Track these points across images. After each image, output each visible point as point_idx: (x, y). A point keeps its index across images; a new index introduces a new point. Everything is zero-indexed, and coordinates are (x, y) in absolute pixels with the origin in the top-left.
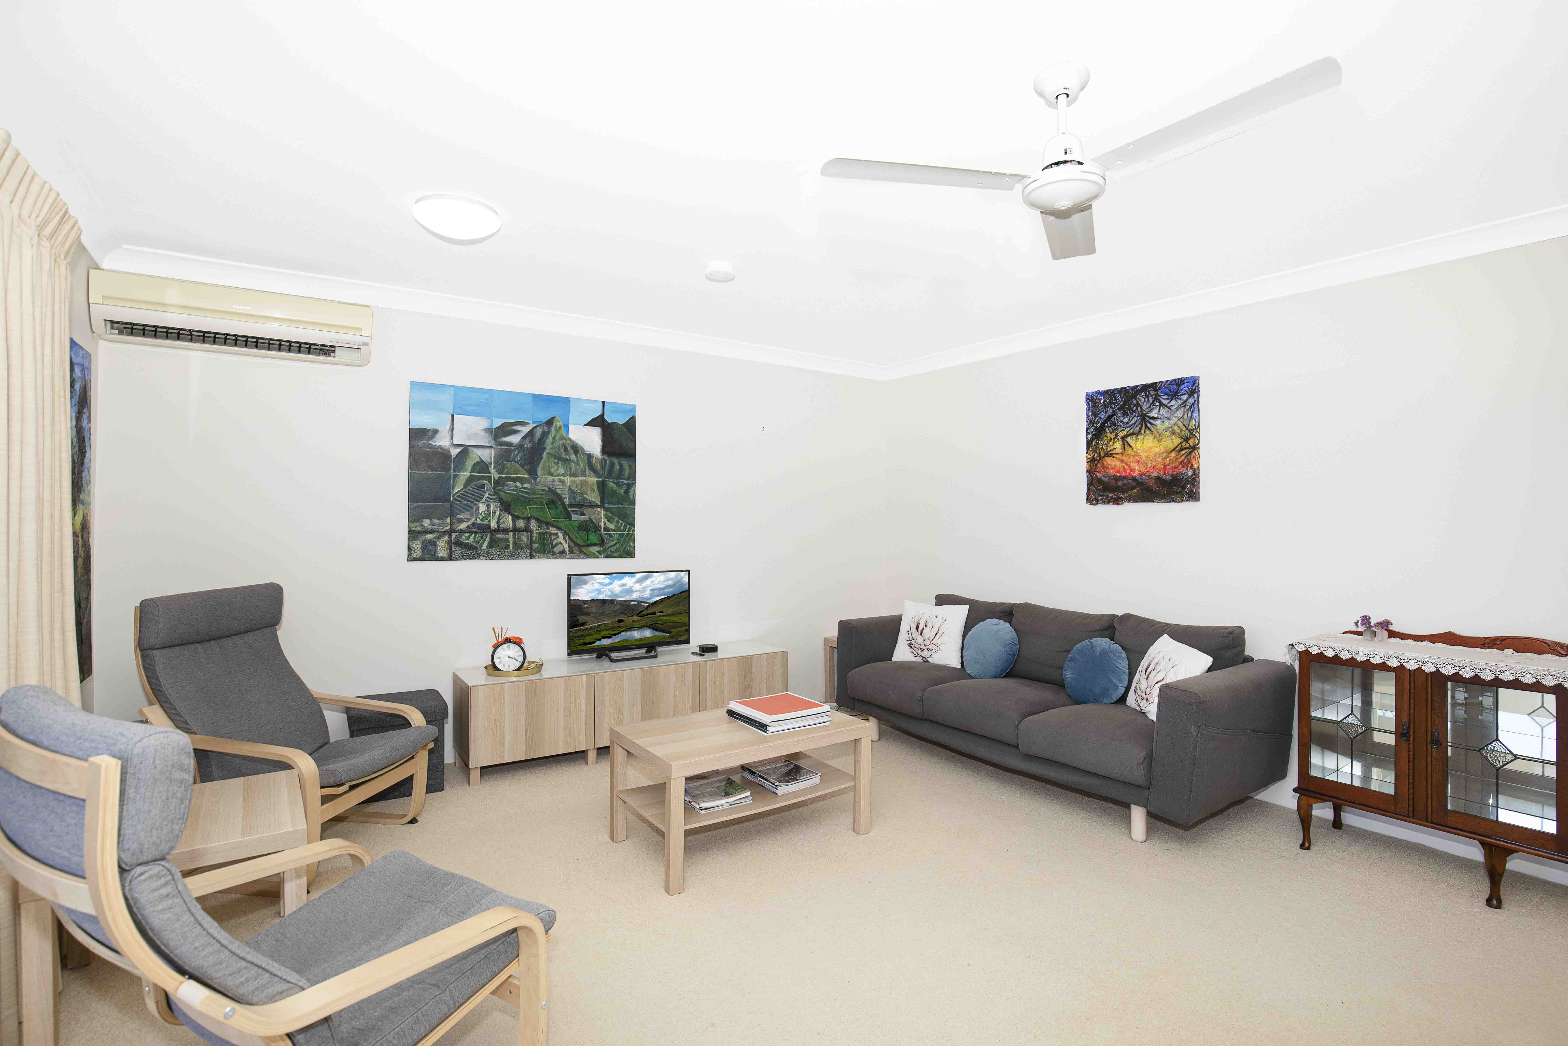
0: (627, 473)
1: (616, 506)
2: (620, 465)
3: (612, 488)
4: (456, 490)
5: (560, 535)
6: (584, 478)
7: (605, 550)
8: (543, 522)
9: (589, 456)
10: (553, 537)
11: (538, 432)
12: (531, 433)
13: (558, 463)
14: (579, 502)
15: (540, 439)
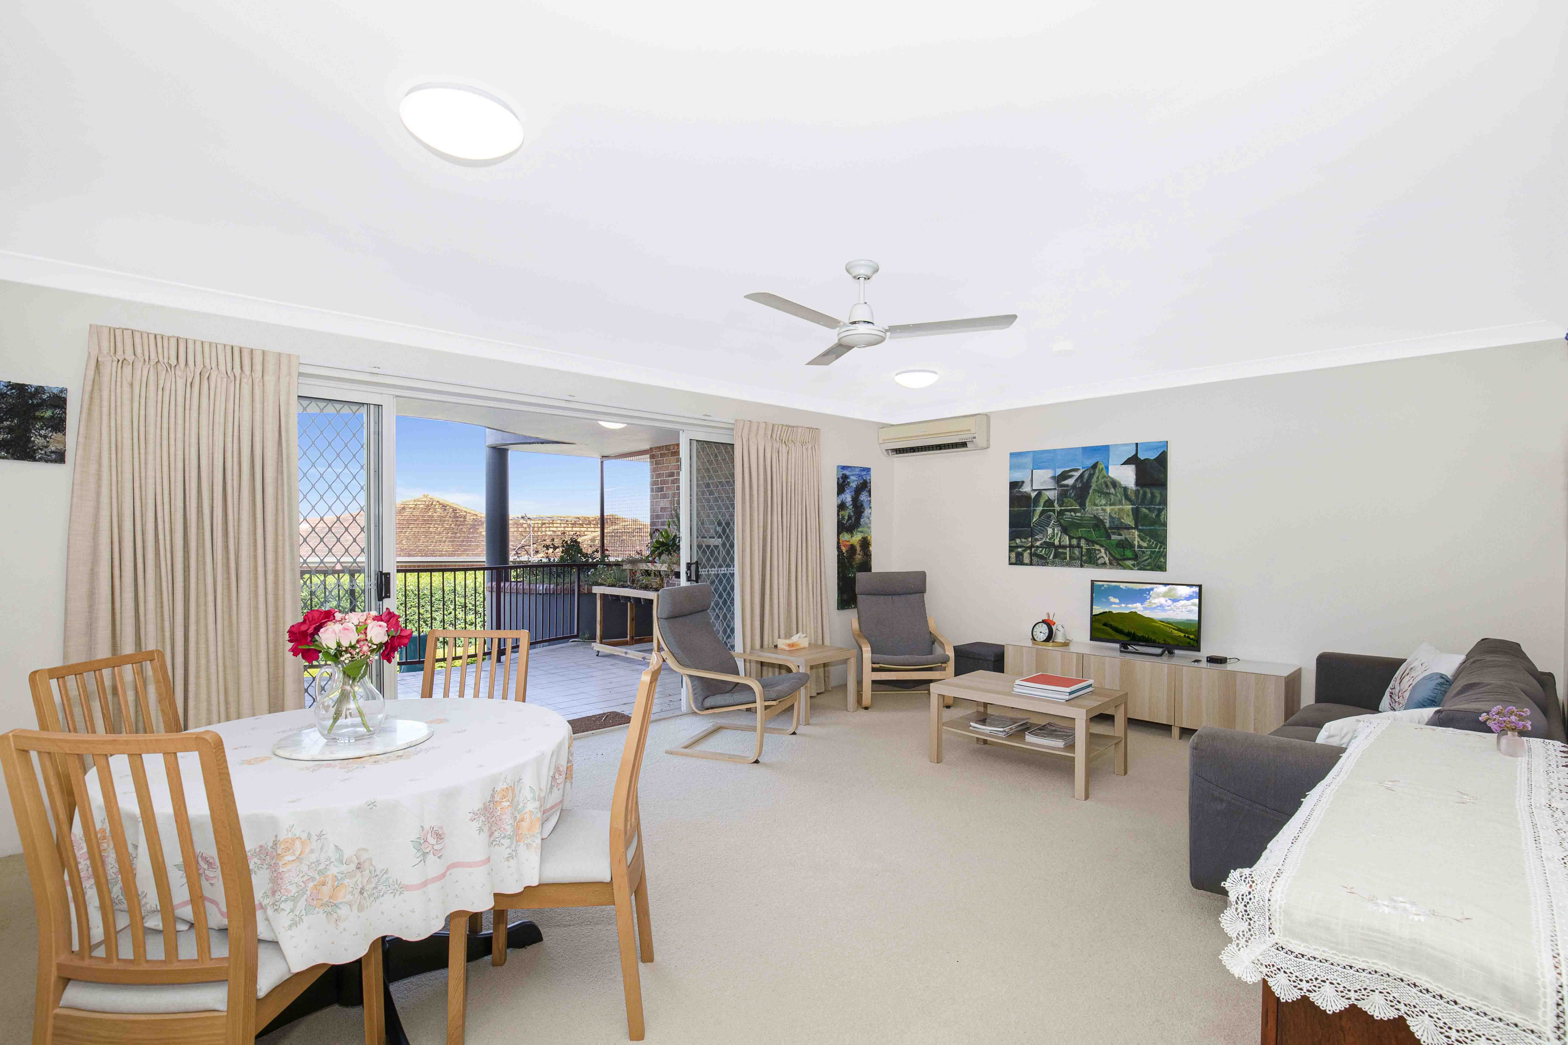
0: (1158, 499)
1: (1148, 528)
2: (1152, 494)
3: (1144, 513)
4: (1034, 520)
5: (1103, 551)
6: (1121, 506)
7: (1138, 564)
8: (1090, 541)
9: (1125, 489)
10: (1097, 552)
11: (1086, 475)
12: (1081, 476)
13: (1100, 496)
14: (1117, 525)
15: (1087, 480)
